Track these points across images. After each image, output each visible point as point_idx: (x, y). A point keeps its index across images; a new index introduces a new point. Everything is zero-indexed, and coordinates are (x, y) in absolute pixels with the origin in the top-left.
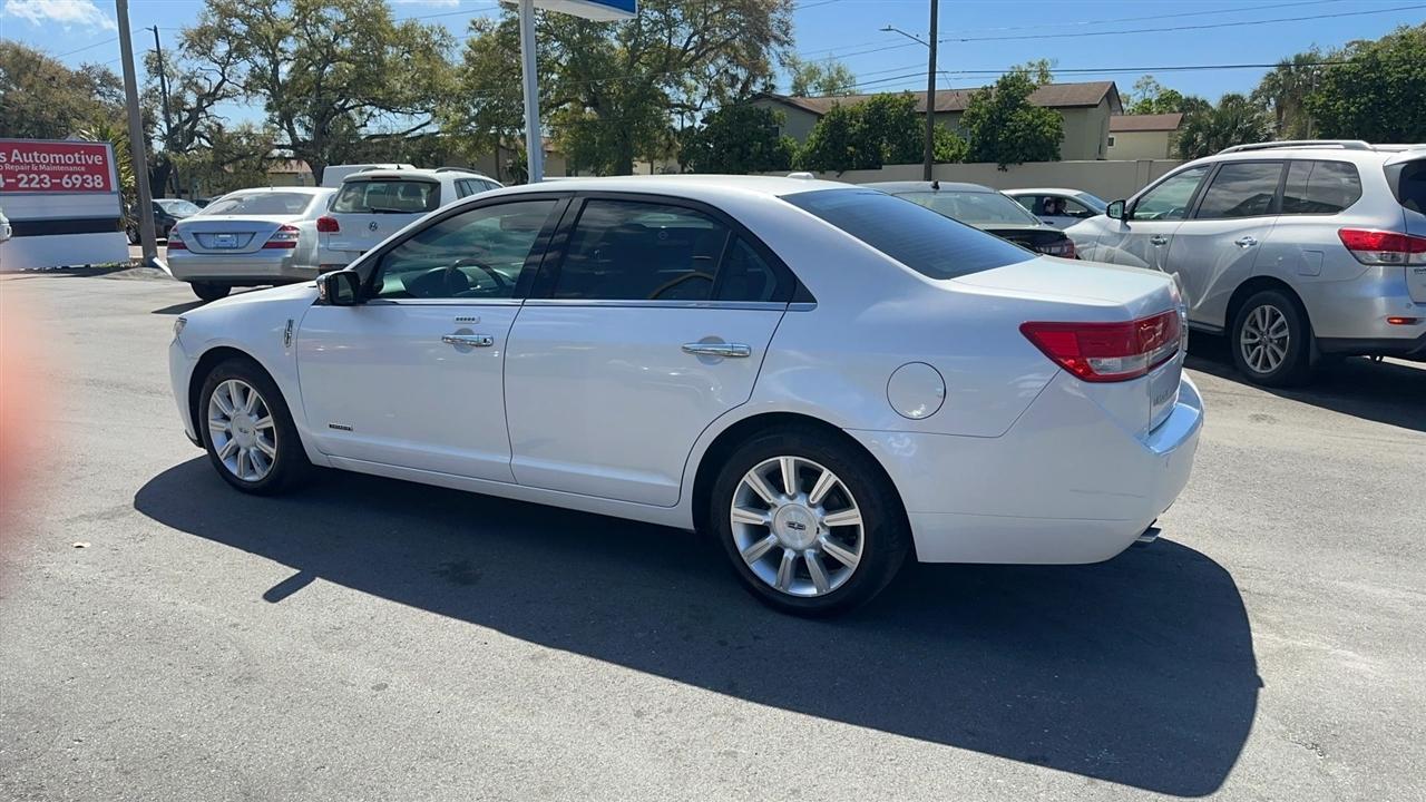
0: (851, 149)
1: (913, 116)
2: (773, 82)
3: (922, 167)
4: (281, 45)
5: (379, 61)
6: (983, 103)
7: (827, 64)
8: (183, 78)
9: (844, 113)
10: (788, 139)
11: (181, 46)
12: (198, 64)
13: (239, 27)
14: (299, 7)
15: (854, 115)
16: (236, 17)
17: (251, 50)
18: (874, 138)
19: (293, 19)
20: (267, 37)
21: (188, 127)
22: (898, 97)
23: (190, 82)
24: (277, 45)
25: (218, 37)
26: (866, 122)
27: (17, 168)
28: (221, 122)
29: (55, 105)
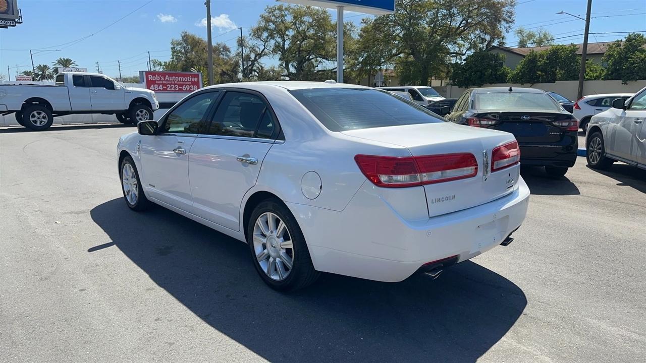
0: (539, 72)
1: (575, 56)
2: (503, 41)
3: (577, 82)
4: (287, 33)
5: (323, 39)
6: (616, 49)
7: (539, 31)
8: (250, 48)
9: (536, 55)
10: (506, 68)
11: (250, 35)
12: (256, 42)
13: (272, 26)
14: (294, 17)
15: (541, 56)
16: (271, 22)
17: (276, 35)
18: (552, 68)
19: (292, 22)
20: (282, 30)
21: (250, 67)
22: (567, 47)
23: (253, 50)
24: (285, 33)
25: (264, 30)
26: (547, 60)
27: (167, 82)
28: (263, 66)
29: (204, 59)
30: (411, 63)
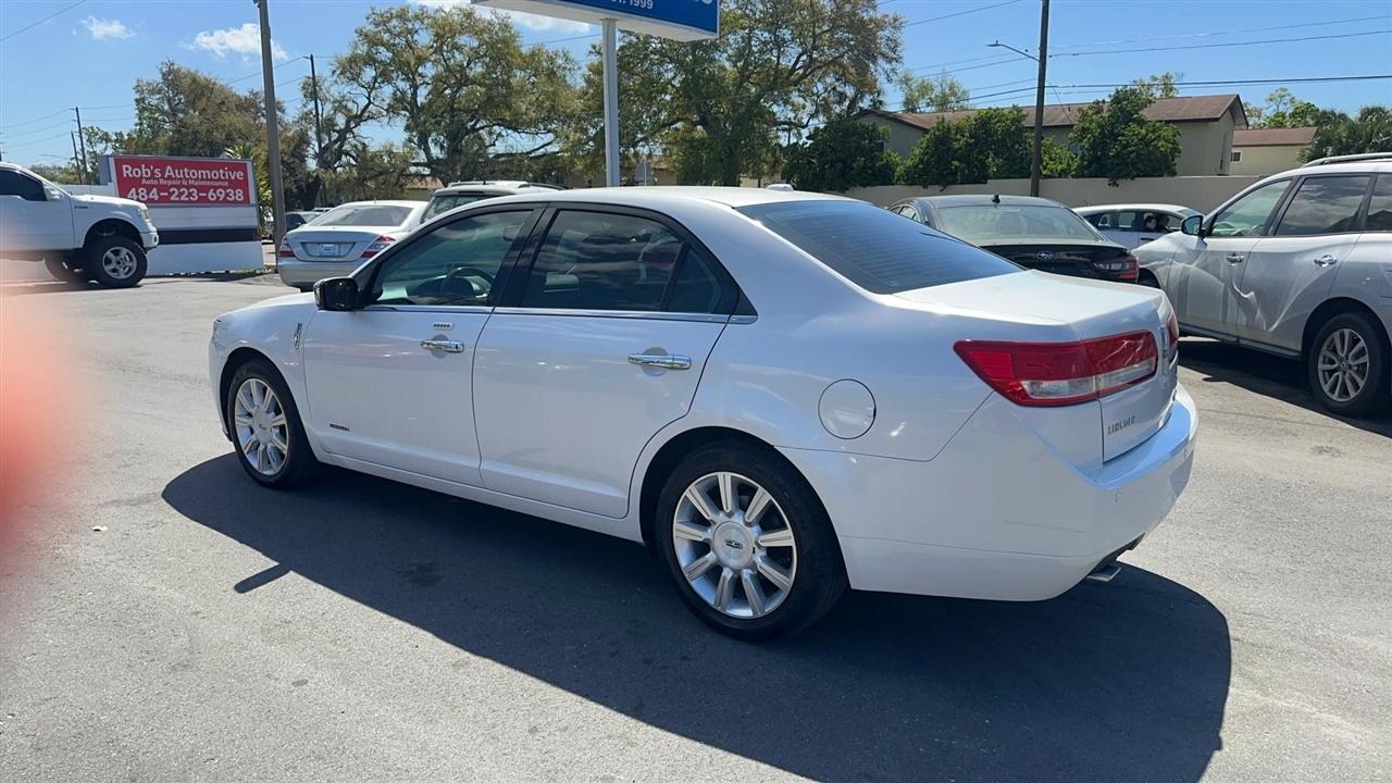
0: (956, 163)
1: (1021, 130)
2: (881, 98)
3: (1028, 182)
4: (420, 70)
5: (506, 84)
6: (1094, 117)
7: (940, 80)
8: (333, 102)
9: (949, 129)
10: (892, 154)
11: (334, 72)
12: (347, 89)
13: (384, 55)
14: (437, 35)
15: (959, 130)
16: (382, 45)
17: (394, 75)
18: (980, 153)
19: (432, 47)
20: (409, 63)
21: (336, 146)
22: (1006, 112)
23: (340, 106)
24: (417, 71)
25: (366, 64)
26: (971, 137)
27: (170, 183)
28: (366, 142)
29: (224, 126)
30: (702, 141)
